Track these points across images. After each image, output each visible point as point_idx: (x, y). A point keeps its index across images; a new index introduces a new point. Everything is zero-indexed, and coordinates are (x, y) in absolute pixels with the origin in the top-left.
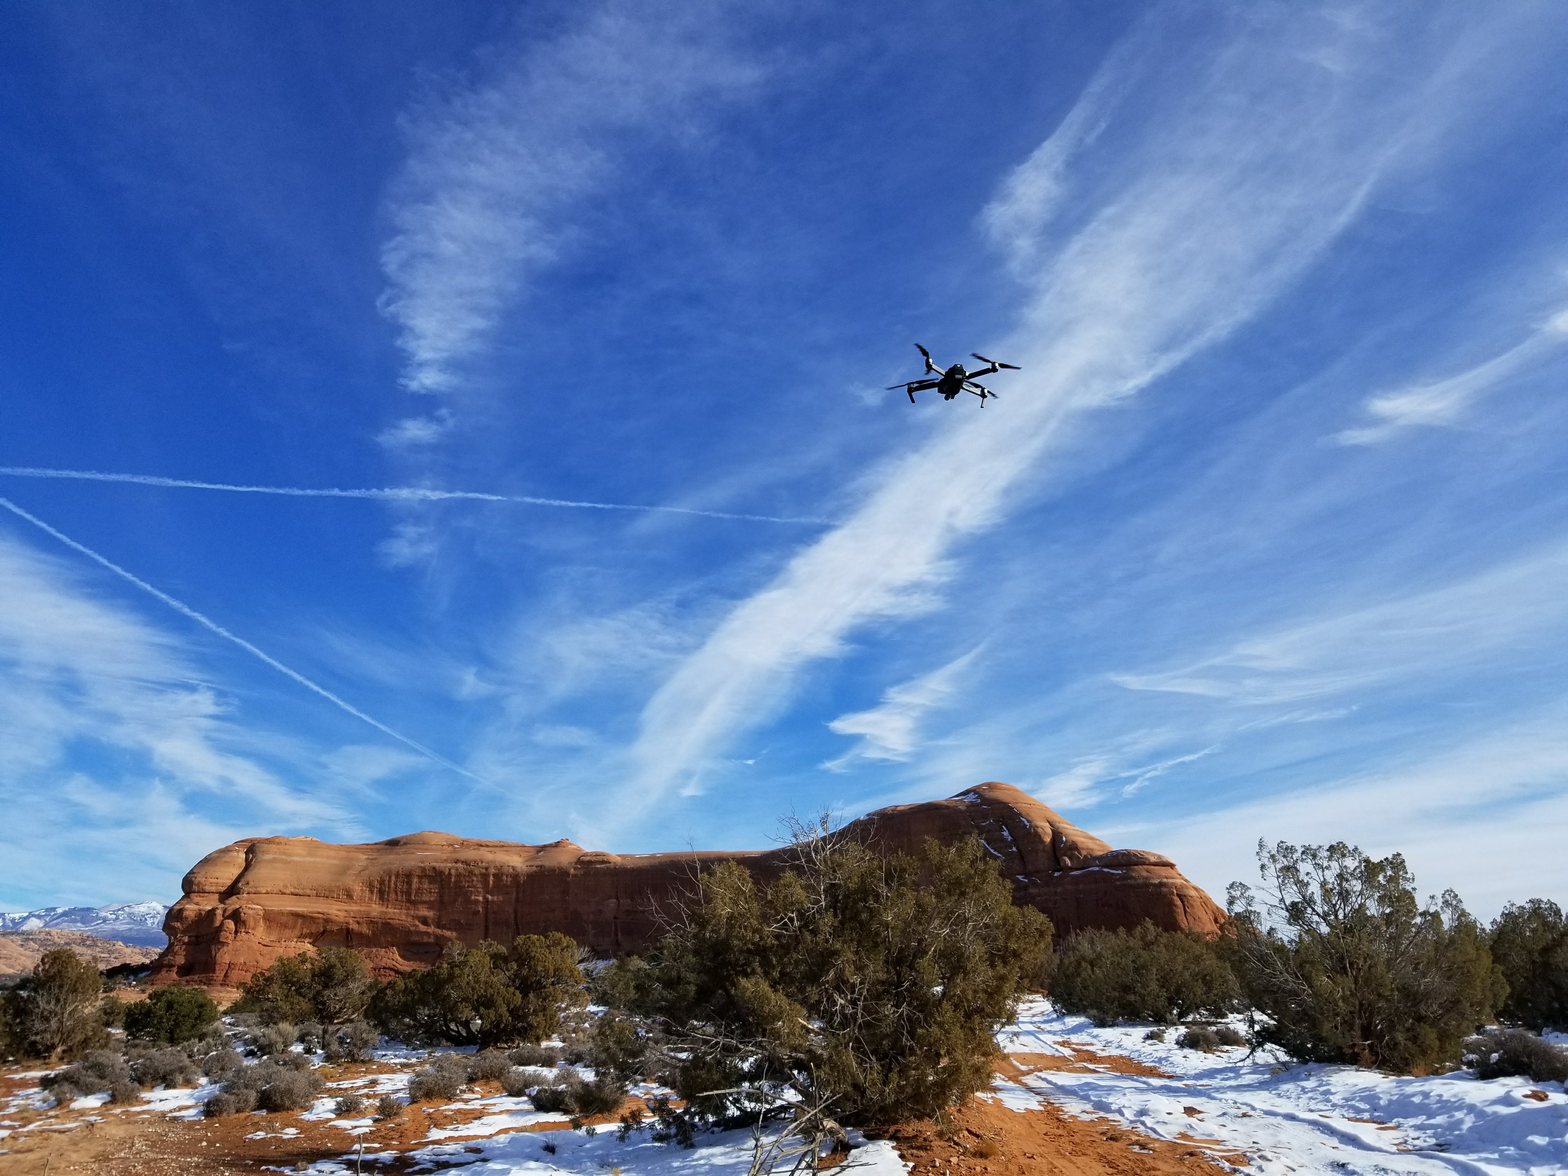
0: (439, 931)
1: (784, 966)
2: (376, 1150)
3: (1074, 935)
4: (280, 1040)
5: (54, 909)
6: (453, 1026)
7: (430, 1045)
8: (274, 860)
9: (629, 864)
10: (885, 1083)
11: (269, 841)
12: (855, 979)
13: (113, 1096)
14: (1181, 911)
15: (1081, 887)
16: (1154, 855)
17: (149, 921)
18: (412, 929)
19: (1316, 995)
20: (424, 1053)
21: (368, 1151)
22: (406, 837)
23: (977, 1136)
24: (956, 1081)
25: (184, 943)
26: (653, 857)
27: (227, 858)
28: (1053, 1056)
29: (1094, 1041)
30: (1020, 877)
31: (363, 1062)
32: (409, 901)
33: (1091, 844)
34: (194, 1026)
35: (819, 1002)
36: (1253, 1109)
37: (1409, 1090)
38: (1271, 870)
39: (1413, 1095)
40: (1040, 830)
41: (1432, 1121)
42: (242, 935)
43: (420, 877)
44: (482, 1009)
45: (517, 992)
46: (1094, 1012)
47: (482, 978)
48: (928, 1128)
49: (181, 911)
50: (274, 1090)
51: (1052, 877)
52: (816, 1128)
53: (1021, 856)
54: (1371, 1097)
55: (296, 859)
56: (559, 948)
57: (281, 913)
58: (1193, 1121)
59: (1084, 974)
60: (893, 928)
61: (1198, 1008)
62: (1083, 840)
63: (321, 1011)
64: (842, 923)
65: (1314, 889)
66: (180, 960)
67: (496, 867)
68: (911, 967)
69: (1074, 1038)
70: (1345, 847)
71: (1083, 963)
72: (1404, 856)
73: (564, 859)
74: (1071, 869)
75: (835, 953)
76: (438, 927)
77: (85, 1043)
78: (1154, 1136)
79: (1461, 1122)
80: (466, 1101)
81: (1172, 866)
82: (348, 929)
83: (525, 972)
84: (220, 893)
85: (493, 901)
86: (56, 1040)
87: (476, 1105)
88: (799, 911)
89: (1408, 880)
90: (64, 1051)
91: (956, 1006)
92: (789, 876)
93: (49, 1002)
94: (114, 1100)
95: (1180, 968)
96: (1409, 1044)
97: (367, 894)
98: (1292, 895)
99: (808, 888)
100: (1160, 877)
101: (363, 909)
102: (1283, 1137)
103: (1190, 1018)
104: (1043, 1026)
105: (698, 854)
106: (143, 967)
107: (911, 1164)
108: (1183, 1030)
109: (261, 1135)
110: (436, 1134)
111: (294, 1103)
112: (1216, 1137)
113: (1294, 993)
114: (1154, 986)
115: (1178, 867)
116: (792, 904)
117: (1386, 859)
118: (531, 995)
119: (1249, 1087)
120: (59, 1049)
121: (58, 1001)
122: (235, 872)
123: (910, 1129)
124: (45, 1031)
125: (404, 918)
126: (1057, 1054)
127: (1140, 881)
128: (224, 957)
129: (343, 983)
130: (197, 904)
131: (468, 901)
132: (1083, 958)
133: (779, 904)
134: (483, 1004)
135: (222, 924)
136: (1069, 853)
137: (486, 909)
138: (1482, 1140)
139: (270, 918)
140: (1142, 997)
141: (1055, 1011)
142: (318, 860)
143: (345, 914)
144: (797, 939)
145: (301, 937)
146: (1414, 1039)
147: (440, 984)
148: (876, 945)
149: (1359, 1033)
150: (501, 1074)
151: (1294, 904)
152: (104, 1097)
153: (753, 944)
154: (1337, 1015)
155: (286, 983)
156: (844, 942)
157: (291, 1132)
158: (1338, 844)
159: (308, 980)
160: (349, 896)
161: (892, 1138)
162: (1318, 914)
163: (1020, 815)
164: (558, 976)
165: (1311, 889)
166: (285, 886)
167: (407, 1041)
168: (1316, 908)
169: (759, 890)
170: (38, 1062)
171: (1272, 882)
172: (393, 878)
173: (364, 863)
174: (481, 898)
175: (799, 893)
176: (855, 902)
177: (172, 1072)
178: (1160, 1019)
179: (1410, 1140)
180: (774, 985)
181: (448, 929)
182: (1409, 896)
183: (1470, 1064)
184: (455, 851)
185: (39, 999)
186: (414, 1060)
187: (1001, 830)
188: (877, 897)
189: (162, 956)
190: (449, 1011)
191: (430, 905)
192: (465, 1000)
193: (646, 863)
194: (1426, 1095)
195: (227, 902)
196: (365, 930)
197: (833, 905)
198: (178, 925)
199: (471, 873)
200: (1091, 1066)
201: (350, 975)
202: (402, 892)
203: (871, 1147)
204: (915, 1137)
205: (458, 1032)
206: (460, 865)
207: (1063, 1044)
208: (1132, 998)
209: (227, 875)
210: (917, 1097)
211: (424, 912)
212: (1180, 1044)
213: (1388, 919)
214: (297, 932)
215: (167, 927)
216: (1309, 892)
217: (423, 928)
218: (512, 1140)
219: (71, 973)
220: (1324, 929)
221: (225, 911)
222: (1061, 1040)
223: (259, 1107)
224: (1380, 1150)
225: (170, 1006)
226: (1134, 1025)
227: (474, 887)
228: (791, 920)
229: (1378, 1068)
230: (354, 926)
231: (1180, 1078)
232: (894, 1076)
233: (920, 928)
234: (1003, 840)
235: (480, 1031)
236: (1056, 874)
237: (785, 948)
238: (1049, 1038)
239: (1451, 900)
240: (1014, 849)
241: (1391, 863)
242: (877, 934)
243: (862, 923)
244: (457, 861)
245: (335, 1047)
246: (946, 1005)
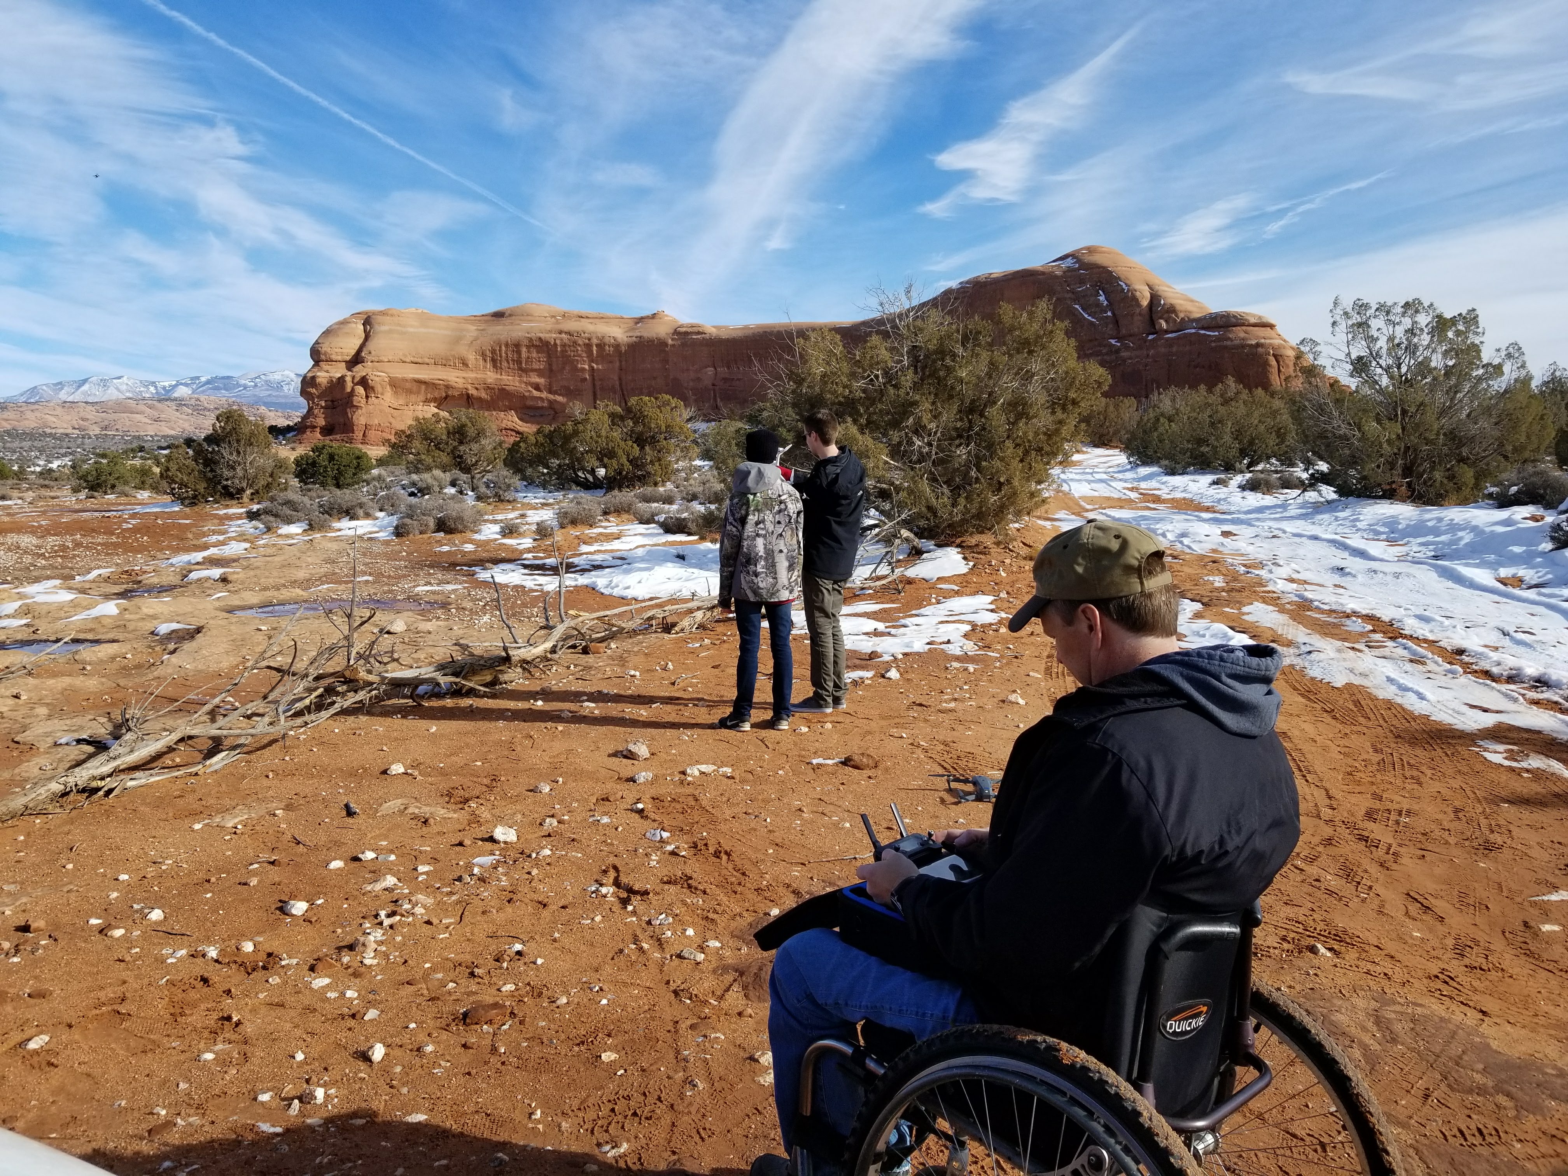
0: (551, 397)
1: (870, 415)
2: (541, 558)
3: (1156, 394)
4: (435, 483)
5: (198, 378)
6: (580, 474)
7: (563, 489)
8: (390, 332)
9: (724, 335)
10: (954, 505)
11: (383, 313)
12: (932, 426)
13: (310, 525)
14: (1275, 370)
15: (1174, 349)
16: (1254, 316)
17: (286, 388)
18: (527, 394)
19: (1363, 438)
20: (559, 495)
21: (535, 558)
22: (511, 309)
23: (1030, 547)
24: (1012, 504)
25: (322, 407)
26: (746, 328)
27: (347, 328)
28: (1120, 499)
29: (1163, 487)
30: (1113, 341)
31: (508, 501)
32: (521, 369)
33: (1189, 307)
34: (354, 474)
35: (900, 444)
36: (1284, 532)
37: (1427, 516)
38: (1342, 326)
39: (1429, 520)
40: (1138, 294)
41: (1437, 539)
42: (372, 400)
43: (528, 347)
44: (606, 460)
45: (635, 445)
46: (1166, 462)
47: (603, 433)
48: (987, 539)
49: (313, 378)
50: (448, 517)
51: (1145, 341)
52: (895, 536)
53: (1116, 321)
54: (1391, 524)
55: (411, 330)
56: (668, 408)
57: (405, 380)
58: (1226, 541)
59: (1161, 429)
60: (966, 383)
61: (1268, 458)
62: (1182, 302)
63: (459, 463)
64: (922, 379)
65: (1382, 343)
66: (321, 422)
67: (597, 338)
68: (982, 415)
69: (1143, 485)
70: (1420, 303)
71: (1162, 419)
72: (1477, 312)
73: (660, 331)
74: (1167, 332)
75: (915, 404)
76: (550, 392)
77: (268, 487)
78: (1188, 551)
79: (1461, 538)
80: (605, 528)
81: (1271, 326)
82: (468, 395)
83: (640, 428)
84: (346, 362)
85: (598, 369)
86: (244, 485)
87: (614, 530)
88: (884, 369)
89: (1477, 334)
90: (252, 494)
91: (1017, 445)
92: (875, 339)
93: (231, 454)
94: (311, 527)
95: (1256, 422)
96: (1445, 481)
97: (481, 362)
98: (1359, 350)
99: (892, 350)
100: (1257, 337)
101: (479, 376)
102: (1301, 552)
103: (1260, 467)
104: (1116, 475)
105: (795, 325)
106: (289, 429)
107: (971, 564)
108: (1248, 476)
109: (446, 548)
110: (585, 548)
111: (465, 527)
112: (1243, 551)
113: (1345, 438)
114: (1227, 438)
115: (1278, 328)
116: (878, 363)
117: (1460, 315)
118: (647, 448)
119: (1292, 518)
120: (248, 492)
121: (239, 453)
122: (358, 342)
123: (973, 540)
124: (234, 477)
125: (517, 384)
126: (1124, 497)
127: (1237, 342)
128: (360, 418)
129: (476, 439)
130: (327, 372)
131: (575, 369)
132: (1162, 415)
133: (866, 364)
134: (605, 455)
135: (353, 390)
136: (1166, 316)
137: (592, 376)
138: (1473, 552)
139: (395, 384)
140: (1215, 448)
141: (1130, 463)
142: (431, 330)
143: (463, 381)
144: (882, 393)
145: (427, 401)
146: (1451, 478)
147: (567, 439)
148: (951, 397)
149: (1400, 471)
150: (630, 509)
151: (1360, 358)
152: (304, 526)
153: (844, 397)
154: (1381, 456)
155: (426, 440)
156: (924, 394)
157: (469, 547)
158: (1414, 301)
159: (444, 437)
160: (465, 364)
161: (958, 546)
162: (1381, 367)
163: (1119, 278)
164: (669, 433)
165: (1379, 344)
166: (405, 356)
167: (544, 486)
168: (1381, 362)
169: (849, 353)
170: (235, 502)
171: (1342, 336)
172: (503, 348)
173: (475, 334)
174: (587, 367)
175: (884, 354)
176: (934, 361)
177: (353, 508)
178: (1229, 468)
179: (1412, 553)
180: (862, 431)
181: (559, 395)
182: (1476, 349)
183: (1490, 496)
184: (558, 322)
185: (223, 451)
186: (551, 501)
187: (1098, 294)
188: (954, 356)
189: (304, 418)
190: (577, 462)
191: (540, 373)
192: (590, 451)
193: (740, 334)
194: (1440, 520)
195: (354, 369)
196: (483, 395)
197: (915, 362)
198: (313, 391)
199: (575, 342)
200: (1152, 506)
201: (480, 434)
202: (513, 360)
203: (940, 552)
204: (977, 545)
205: (586, 478)
206: (563, 335)
207: (1132, 489)
208: (1204, 449)
209: (349, 345)
210: (980, 515)
211: (536, 379)
212: (1242, 488)
213: (1449, 372)
214: (422, 397)
215: (304, 393)
216: (1378, 346)
217: (536, 393)
218: (648, 552)
219: (246, 430)
220: (1385, 381)
221: (353, 378)
222: (1130, 486)
223: (438, 530)
224: (1382, 560)
225: (331, 457)
226: (1203, 474)
227: (579, 356)
228: (877, 377)
229: (1413, 501)
230: (472, 391)
231: (1230, 513)
232: (962, 501)
233: (991, 382)
234: (1098, 304)
235: (606, 477)
236: (1151, 337)
237: (870, 399)
238: (1119, 485)
239: (1514, 352)
240: (1109, 314)
241: (1464, 318)
242: (953, 388)
243: (939, 379)
244: (560, 332)
245: (483, 489)
246: (1009, 443)
